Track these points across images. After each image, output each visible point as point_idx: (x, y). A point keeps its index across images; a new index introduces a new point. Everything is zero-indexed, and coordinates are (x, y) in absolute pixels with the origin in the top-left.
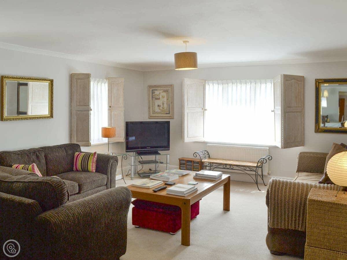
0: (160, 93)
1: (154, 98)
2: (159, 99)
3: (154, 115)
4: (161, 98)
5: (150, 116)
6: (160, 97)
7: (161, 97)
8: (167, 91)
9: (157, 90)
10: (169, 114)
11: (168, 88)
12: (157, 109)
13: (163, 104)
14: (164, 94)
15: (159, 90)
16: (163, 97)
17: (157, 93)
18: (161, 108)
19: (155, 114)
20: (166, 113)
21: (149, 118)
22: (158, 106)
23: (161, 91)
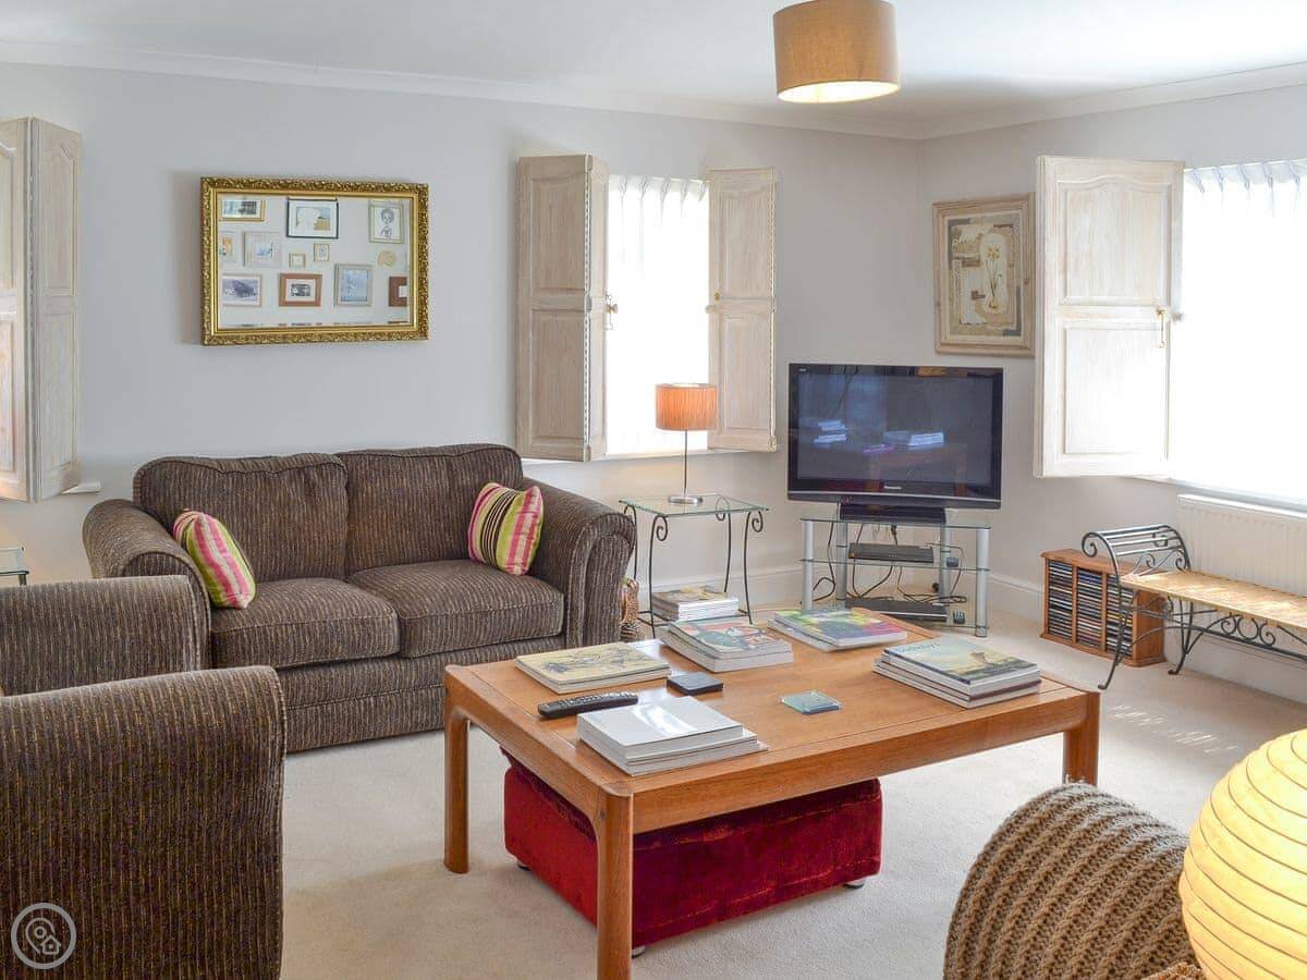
0: (980, 237)
1: (958, 258)
2: (976, 263)
3: (958, 338)
4: (983, 259)
5: (943, 344)
6: (979, 256)
7: (983, 253)
8: (1011, 226)
9: (966, 222)
10: (1017, 333)
11: (1014, 212)
12: (968, 312)
13: (994, 287)
14: (998, 240)
15: (977, 221)
16: (994, 255)
17: (968, 234)
18: (986, 308)
19: (960, 333)
20: (1004, 327)
21: (939, 353)
22: (975, 296)
23: (985, 228)
